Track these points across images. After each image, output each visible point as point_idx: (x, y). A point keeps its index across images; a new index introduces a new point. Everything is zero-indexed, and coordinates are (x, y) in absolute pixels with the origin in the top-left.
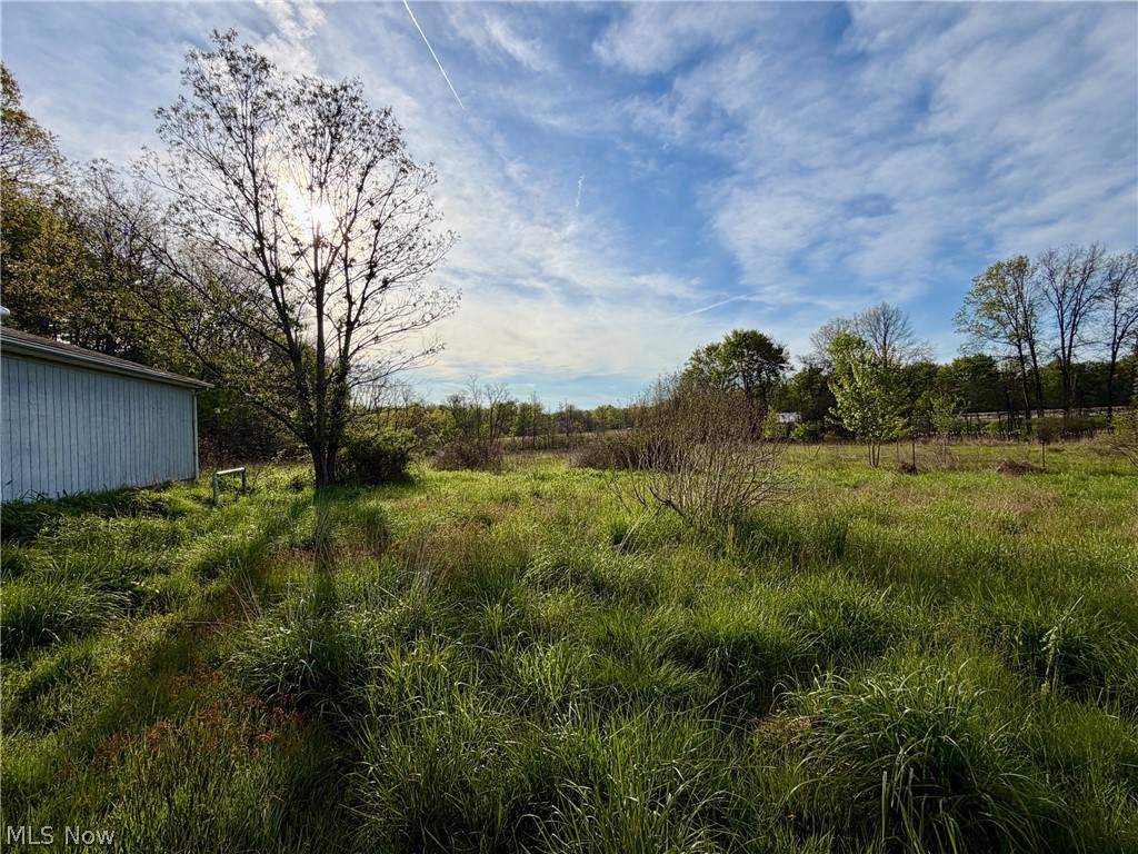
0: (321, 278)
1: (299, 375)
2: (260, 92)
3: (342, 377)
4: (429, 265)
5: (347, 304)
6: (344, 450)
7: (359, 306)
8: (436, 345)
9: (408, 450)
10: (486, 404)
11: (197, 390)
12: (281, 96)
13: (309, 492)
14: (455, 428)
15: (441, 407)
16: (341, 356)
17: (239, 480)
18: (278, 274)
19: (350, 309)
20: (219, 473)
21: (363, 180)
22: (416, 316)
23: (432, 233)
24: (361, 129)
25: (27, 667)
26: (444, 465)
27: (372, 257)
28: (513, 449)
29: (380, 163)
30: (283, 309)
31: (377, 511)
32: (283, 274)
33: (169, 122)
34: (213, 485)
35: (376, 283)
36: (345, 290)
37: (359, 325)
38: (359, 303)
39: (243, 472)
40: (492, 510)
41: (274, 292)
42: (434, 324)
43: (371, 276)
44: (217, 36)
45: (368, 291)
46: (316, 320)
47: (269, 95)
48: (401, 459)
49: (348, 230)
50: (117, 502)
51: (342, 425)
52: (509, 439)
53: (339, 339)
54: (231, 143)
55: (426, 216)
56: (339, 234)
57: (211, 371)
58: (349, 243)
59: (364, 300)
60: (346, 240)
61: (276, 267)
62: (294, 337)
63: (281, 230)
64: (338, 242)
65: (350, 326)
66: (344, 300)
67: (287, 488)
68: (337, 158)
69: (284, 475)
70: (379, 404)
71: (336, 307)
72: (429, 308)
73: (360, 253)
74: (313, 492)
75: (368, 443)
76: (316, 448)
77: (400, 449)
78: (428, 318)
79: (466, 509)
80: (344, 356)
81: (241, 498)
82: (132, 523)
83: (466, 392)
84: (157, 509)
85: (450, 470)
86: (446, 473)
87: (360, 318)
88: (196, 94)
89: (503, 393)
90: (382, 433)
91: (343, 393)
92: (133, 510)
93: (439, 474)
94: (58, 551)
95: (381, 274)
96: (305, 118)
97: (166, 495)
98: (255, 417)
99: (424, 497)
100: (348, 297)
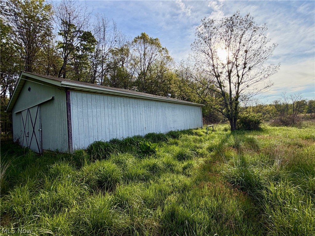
0: (230, 72)
1: (225, 100)
2: (211, 29)
3: (237, 99)
4: (266, 58)
5: (238, 78)
6: (238, 120)
7: (241, 78)
8: (269, 84)
9: (260, 120)
10: (290, 102)
11: (202, 106)
12: (217, 27)
13: (229, 132)
14: (276, 112)
15: (270, 105)
16: (236, 93)
17: (212, 128)
18: (218, 74)
19: (238, 79)
20: (208, 126)
21: (241, 40)
22: (262, 76)
23: (266, 47)
24: (240, 25)
25: (183, 163)
26: (274, 125)
27: (245, 62)
28: (307, 119)
29: (246, 32)
30: (220, 83)
31: (253, 139)
32: (220, 74)
33: (193, 46)
34: (206, 129)
35: (247, 69)
36: (237, 74)
37: (242, 83)
38: (241, 77)
39: (213, 126)
40: (301, 142)
41: (218, 79)
42: (269, 77)
43: (245, 67)
44: (202, 20)
45: (244, 72)
46: (229, 84)
47: (214, 29)
48: (258, 123)
49: (237, 56)
50: (189, 132)
51: (238, 113)
52: (303, 115)
53: (236, 88)
54: (206, 45)
55: (264, 42)
56: (234, 59)
57: (204, 102)
58: (237, 60)
59: (243, 75)
60: (236, 59)
61: (218, 72)
62: (223, 90)
63: (219, 62)
64: (234, 61)
65: (239, 84)
66: (237, 77)
67: (223, 130)
68: (233, 36)
69: (222, 127)
70: (247, 106)
71: (234, 79)
72: (266, 72)
73: (241, 62)
74: (230, 132)
75: (246, 118)
76: (231, 120)
77: (257, 119)
78: (266, 76)
79: (288, 140)
80: (237, 93)
81: (213, 132)
82: (193, 137)
83: (281, 99)
84: (196, 134)
85: (277, 126)
86: (276, 127)
87: (242, 81)
88: (198, 37)
89: (299, 97)
90: (251, 115)
91: (237, 104)
92: (192, 134)
93: (273, 128)
94: (183, 141)
95: (248, 66)
96: (223, 30)
97: (197, 131)
98: (213, 112)
99: (268, 135)
100: (238, 76)
